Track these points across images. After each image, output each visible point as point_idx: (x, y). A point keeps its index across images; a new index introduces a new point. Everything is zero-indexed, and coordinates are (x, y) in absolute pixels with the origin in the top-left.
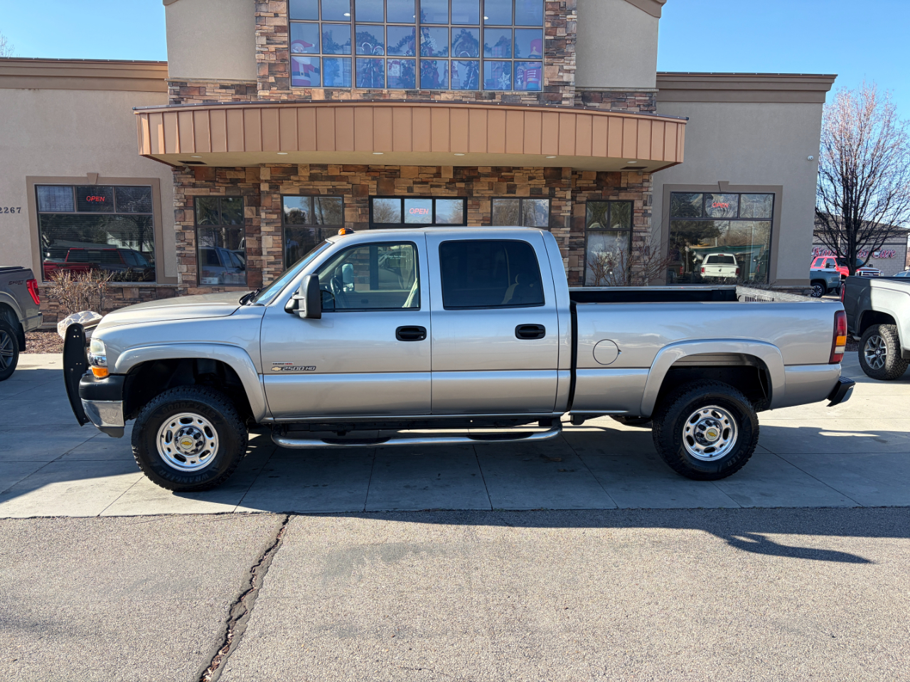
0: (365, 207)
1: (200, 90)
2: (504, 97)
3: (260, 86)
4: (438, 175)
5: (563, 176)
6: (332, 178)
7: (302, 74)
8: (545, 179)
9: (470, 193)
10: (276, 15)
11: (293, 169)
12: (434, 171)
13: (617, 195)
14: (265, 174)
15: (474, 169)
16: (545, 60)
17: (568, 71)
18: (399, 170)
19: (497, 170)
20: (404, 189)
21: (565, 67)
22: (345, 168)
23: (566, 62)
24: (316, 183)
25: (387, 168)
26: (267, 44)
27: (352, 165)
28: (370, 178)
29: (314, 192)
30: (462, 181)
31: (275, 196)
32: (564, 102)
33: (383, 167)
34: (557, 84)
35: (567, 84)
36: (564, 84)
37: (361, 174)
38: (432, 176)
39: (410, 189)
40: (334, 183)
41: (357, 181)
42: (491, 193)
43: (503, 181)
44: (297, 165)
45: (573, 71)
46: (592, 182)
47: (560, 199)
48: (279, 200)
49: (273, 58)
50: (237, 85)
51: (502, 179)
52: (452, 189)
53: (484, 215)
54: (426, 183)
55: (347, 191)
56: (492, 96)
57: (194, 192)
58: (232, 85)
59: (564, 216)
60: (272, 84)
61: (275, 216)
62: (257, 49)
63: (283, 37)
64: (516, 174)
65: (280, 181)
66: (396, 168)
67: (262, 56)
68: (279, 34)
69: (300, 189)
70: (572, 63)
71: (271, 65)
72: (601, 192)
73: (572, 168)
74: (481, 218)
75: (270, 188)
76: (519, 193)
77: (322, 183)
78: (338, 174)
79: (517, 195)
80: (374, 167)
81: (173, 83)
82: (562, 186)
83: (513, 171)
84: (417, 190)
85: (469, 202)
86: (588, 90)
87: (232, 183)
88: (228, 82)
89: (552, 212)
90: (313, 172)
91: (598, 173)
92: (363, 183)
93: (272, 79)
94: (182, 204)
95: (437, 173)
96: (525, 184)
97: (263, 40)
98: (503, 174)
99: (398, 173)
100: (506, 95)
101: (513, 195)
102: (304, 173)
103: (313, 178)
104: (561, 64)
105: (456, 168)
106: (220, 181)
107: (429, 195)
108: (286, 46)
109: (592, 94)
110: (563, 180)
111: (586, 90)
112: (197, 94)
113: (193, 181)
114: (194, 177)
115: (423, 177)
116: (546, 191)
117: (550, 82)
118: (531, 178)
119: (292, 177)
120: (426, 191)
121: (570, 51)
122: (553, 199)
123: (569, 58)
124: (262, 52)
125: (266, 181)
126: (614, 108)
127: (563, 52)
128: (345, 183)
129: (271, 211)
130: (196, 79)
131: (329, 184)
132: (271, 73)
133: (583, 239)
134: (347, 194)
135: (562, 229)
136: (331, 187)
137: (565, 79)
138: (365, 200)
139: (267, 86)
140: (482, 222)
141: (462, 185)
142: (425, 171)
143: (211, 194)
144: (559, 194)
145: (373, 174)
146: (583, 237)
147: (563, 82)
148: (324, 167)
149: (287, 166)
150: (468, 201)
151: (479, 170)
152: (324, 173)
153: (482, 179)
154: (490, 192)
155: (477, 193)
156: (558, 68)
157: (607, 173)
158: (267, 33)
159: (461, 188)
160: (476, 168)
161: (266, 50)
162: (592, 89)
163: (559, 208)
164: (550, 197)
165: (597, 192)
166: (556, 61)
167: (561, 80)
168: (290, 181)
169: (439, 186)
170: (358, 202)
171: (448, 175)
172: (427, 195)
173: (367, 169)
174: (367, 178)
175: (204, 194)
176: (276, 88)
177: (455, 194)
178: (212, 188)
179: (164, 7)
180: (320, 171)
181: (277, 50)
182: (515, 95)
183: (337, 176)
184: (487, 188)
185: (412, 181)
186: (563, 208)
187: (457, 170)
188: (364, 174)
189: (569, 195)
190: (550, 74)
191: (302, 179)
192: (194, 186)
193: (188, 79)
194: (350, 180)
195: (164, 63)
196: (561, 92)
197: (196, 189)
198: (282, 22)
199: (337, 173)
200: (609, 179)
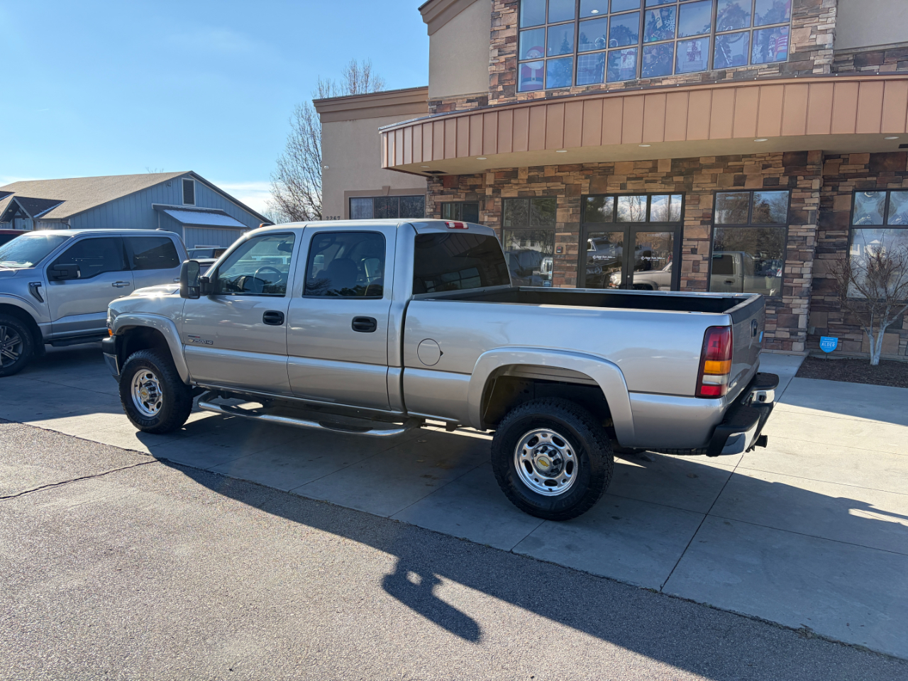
0: (576, 207)
1: (451, 105)
2: (736, 74)
3: (490, 96)
4: (654, 169)
5: (809, 161)
6: (547, 179)
7: (534, 79)
8: (783, 166)
9: (689, 187)
10: (508, 27)
11: (514, 173)
12: (650, 165)
13: (901, 182)
14: (490, 179)
15: (696, 160)
16: (794, 22)
17: (825, 32)
18: (614, 167)
19: (722, 160)
20: (617, 186)
21: (819, 28)
22: (561, 168)
23: (821, 20)
24: (533, 185)
25: (600, 165)
26: (499, 55)
27: (567, 165)
28: (583, 177)
29: (530, 194)
30: (681, 174)
31: (497, 200)
32: (815, 71)
33: (596, 165)
34: (807, 50)
35: (822, 47)
36: (817, 48)
37: (575, 174)
38: (647, 171)
39: (623, 186)
40: (549, 184)
41: (571, 181)
42: (714, 186)
43: (729, 172)
44: (518, 168)
45: (831, 31)
46: (863, 166)
47: (804, 189)
48: (500, 204)
49: (502, 69)
50: (480, 97)
51: (728, 170)
52: (668, 184)
53: (705, 211)
54: (641, 178)
55: (560, 192)
56: (723, 74)
57: (441, 199)
58: (477, 98)
59: (808, 211)
60: (501, 93)
61: (495, 219)
62: (490, 62)
63: (513, 46)
64: (746, 163)
65: (501, 185)
66: (610, 165)
67: (494, 68)
68: (509, 45)
69: (519, 192)
70: (830, 20)
71: (501, 75)
72: (875, 179)
73: (823, 151)
74: (701, 215)
75: (493, 192)
76: (748, 185)
77: (538, 185)
78: (554, 175)
79: (746, 188)
80: (587, 166)
81: (432, 103)
82: (807, 173)
83: (743, 159)
84: (631, 186)
85: (688, 197)
86: (863, 50)
87: (470, 189)
88: (473, 96)
89: (792, 205)
90: (532, 174)
91: (872, 155)
92: (576, 182)
93: (500, 88)
94: (432, 210)
95: (653, 167)
96: (757, 174)
97: (496, 53)
98: (730, 164)
99: (611, 170)
100: (740, 72)
101: (742, 188)
102: (523, 176)
103: (531, 180)
104: (814, 25)
105: (674, 161)
106: (462, 188)
107: (643, 191)
108: (515, 55)
109: (869, 55)
110: (808, 167)
111: (859, 51)
112: (449, 110)
113: (442, 188)
114: (443, 185)
115: (638, 172)
116: (785, 181)
117: (797, 48)
118: (765, 167)
119: (513, 181)
120: (639, 188)
121: (828, 6)
122: (794, 190)
123: (826, 15)
124: (494, 64)
125: (490, 186)
126: (902, 70)
127: (818, 8)
128: (559, 183)
129: (492, 214)
130: (449, 97)
131: (544, 186)
132: (500, 82)
133: (846, 239)
134: (560, 194)
135: (804, 227)
136: (546, 188)
137: (819, 42)
138: (578, 200)
139: (495, 97)
140: (701, 219)
141: (681, 179)
142: (639, 166)
143: (455, 200)
144: (802, 183)
145: (586, 172)
146: (845, 236)
147: (816, 46)
148: (541, 168)
149: (509, 170)
150: (686, 196)
151: (701, 161)
152: (541, 174)
153: (704, 171)
154: (712, 185)
155: (697, 187)
156: (810, 29)
157: (884, 155)
158: (499, 45)
159: (678, 182)
160: (697, 159)
161: (497, 61)
162: (869, 49)
163: (802, 200)
164: (791, 187)
165: (868, 179)
166: (807, 21)
167: (814, 44)
168: (510, 185)
169: (654, 181)
170: (570, 202)
171: (665, 169)
172: (641, 191)
173: (581, 168)
174: (580, 177)
175: (449, 200)
176: (503, 96)
177: (672, 189)
178: (455, 195)
179: (429, 37)
180: (536, 173)
181: (507, 60)
182: (750, 70)
183: (552, 177)
184: (710, 181)
185: (626, 178)
186: (807, 201)
187: (676, 162)
188: (578, 173)
189: (816, 184)
190: (799, 39)
191: (521, 182)
192: (442, 193)
193: (442, 98)
194: (564, 181)
195: (426, 88)
196: (812, 58)
197: (443, 196)
198: (512, 32)
199: (552, 174)
200: (888, 162)
